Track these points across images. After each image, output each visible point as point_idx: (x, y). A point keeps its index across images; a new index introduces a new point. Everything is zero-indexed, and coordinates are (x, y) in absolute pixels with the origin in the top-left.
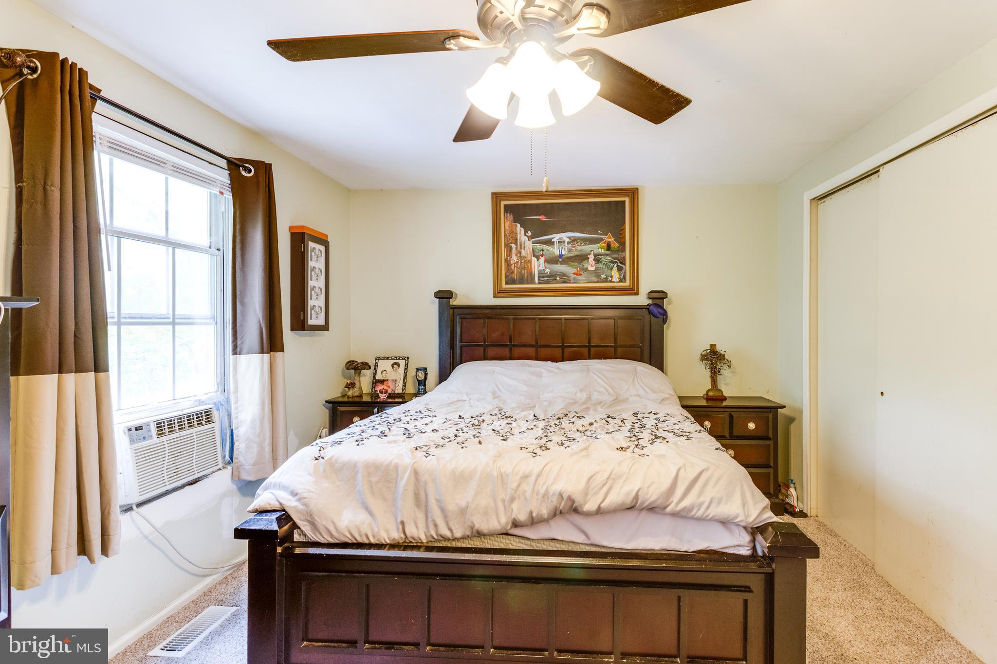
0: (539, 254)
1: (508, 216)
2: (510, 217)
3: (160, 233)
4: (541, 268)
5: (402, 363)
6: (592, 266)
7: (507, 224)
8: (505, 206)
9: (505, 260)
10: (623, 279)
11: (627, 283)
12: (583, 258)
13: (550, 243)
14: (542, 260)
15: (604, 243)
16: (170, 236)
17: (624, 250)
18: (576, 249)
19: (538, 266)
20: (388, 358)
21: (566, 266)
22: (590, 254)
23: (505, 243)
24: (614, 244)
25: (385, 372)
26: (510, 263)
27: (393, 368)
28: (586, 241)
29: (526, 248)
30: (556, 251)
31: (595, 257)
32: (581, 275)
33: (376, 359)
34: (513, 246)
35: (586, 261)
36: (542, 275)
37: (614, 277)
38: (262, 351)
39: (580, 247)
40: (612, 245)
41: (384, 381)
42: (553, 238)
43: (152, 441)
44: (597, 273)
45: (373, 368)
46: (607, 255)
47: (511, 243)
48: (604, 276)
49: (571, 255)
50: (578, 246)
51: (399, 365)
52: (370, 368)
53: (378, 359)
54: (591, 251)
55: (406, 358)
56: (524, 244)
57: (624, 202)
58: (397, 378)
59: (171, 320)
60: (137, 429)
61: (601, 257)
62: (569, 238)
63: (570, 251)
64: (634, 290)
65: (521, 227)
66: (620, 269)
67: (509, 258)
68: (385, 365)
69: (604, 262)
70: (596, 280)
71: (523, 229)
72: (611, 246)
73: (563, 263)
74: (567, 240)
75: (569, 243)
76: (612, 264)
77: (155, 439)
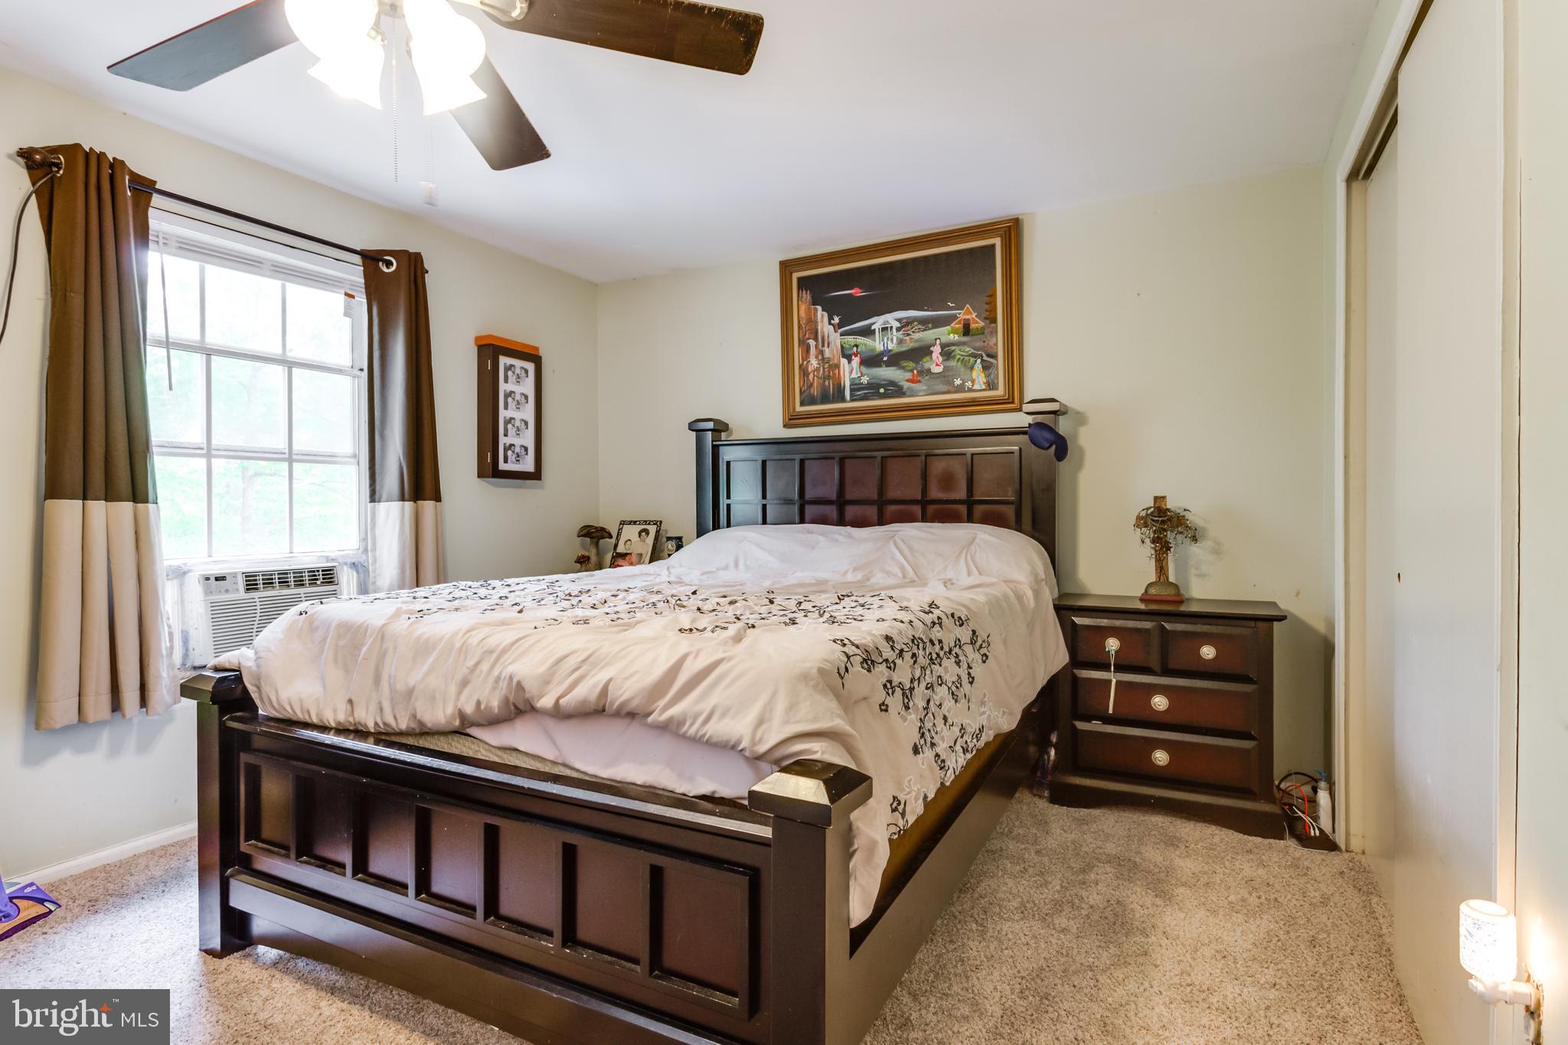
0: (851, 352)
1: (804, 295)
2: (807, 296)
3: (275, 349)
4: (854, 375)
5: (652, 529)
6: (937, 365)
7: (803, 308)
8: (799, 279)
9: (800, 366)
10: (991, 385)
11: (1000, 392)
12: (924, 351)
13: (868, 332)
14: (856, 361)
15: (959, 323)
16: (289, 354)
17: (994, 332)
18: (911, 339)
19: (850, 372)
20: (635, 523)
21: (894, 368)
22: (934, 345)
23: (799, 340)
24: (977, 322)
25: (629, 543)
26: (807, 370)
27: (640, 537)
28: (925, 323)
29: (832, 345)
30: (877, 344)
31: (942, 350)
32: (919, 381)
33: (621, 524)
34: (812, 343)
35: (928, 358)
36: (856, 387)
37: (976, 382)
38: (402, 499)
39: (918, 334)
40: (973, 326)
41: (627, 554)
42: (874, 323)
43: (237, 595)
44: (945, 377)
45: (615, 536)
46: (964, 344)
47: (809, 339)
48: (958, 382)
49: (904, 349)
50: (914, 332)
51: (647, 532)
52: (611, 537)
53: (623, 523)
54: (936, 339)
55: (658, 523)
56: (828, 337)
57: (993, 246)
58: (643, 552)
59: (287, 456)
60: (217, 579)
61: (953, 348)
62: (899, 320)
63: (900, 342)
64: (1013, 402)
65: (823, 310)
66: (986, 367)
67: (805, 362)
68: (630, 532)
69: (958, 357)
70: (945, 388)
71: (826, 314)
72: (971, 328)
73: (889, 364)
74: (896, 324)
75: (898, 329)
76: (972, 360)
77: (241, 594)
